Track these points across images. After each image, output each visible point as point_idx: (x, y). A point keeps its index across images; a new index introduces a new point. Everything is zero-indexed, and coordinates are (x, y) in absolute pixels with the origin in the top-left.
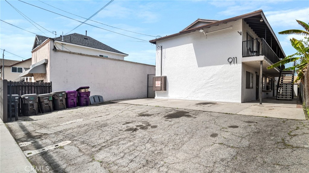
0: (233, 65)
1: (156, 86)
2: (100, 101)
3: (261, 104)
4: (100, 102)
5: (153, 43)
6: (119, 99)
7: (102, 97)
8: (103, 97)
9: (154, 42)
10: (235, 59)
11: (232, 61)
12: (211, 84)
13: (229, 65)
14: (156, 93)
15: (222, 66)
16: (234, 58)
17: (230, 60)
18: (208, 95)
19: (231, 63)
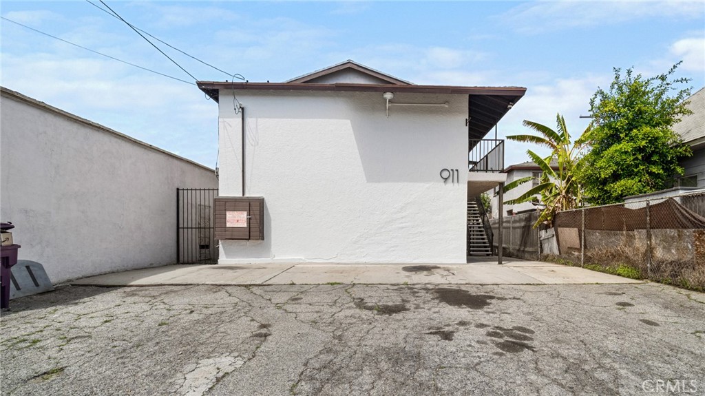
0: (450, 184)
1: (228, 225)
2: (37, 285)
3: (500, 263)
4: (40, 290)
5: (207, 91)
6: (98, 271)
7: (40, 267)
8: (45, 266)
9: (212, 91)
10: (456, 173)
11: (448, 175)
12: (402, 223)
13: (443, 184)
14: (220, 246)
15: (427, 185)
16: (452, 170)
17: (445, 174)
18: (393, 249)
19: (446, 179)
